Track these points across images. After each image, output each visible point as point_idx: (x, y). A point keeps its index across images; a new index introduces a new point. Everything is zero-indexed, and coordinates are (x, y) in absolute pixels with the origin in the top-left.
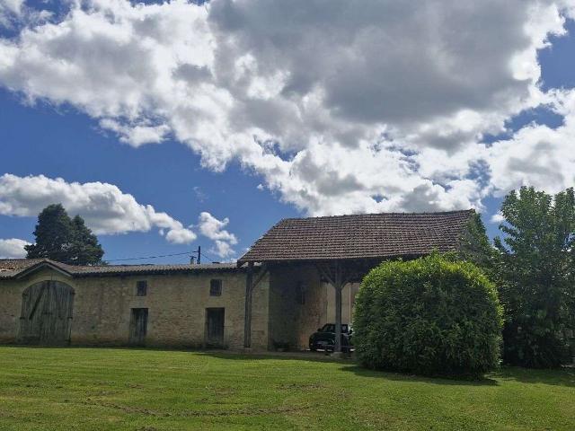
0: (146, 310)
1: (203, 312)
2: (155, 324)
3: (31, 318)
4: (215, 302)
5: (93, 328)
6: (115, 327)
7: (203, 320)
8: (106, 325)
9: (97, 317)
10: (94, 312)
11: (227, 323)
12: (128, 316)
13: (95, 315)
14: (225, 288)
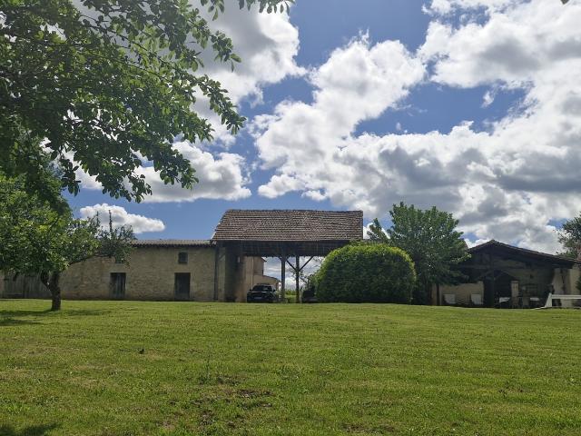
0: (123, 275)
1: (173, 276)
2: (132, 285)
3: (15, 279)
4: (182, 269)
5: (76, 287)
6: (97, 287)
7: (173, 282)
8: (87, 285)
9: (79, 279)
10: (76, 275)
11: (192, 284)
12: (108, 279)
13: (77, 278)
14: (190, 259)
